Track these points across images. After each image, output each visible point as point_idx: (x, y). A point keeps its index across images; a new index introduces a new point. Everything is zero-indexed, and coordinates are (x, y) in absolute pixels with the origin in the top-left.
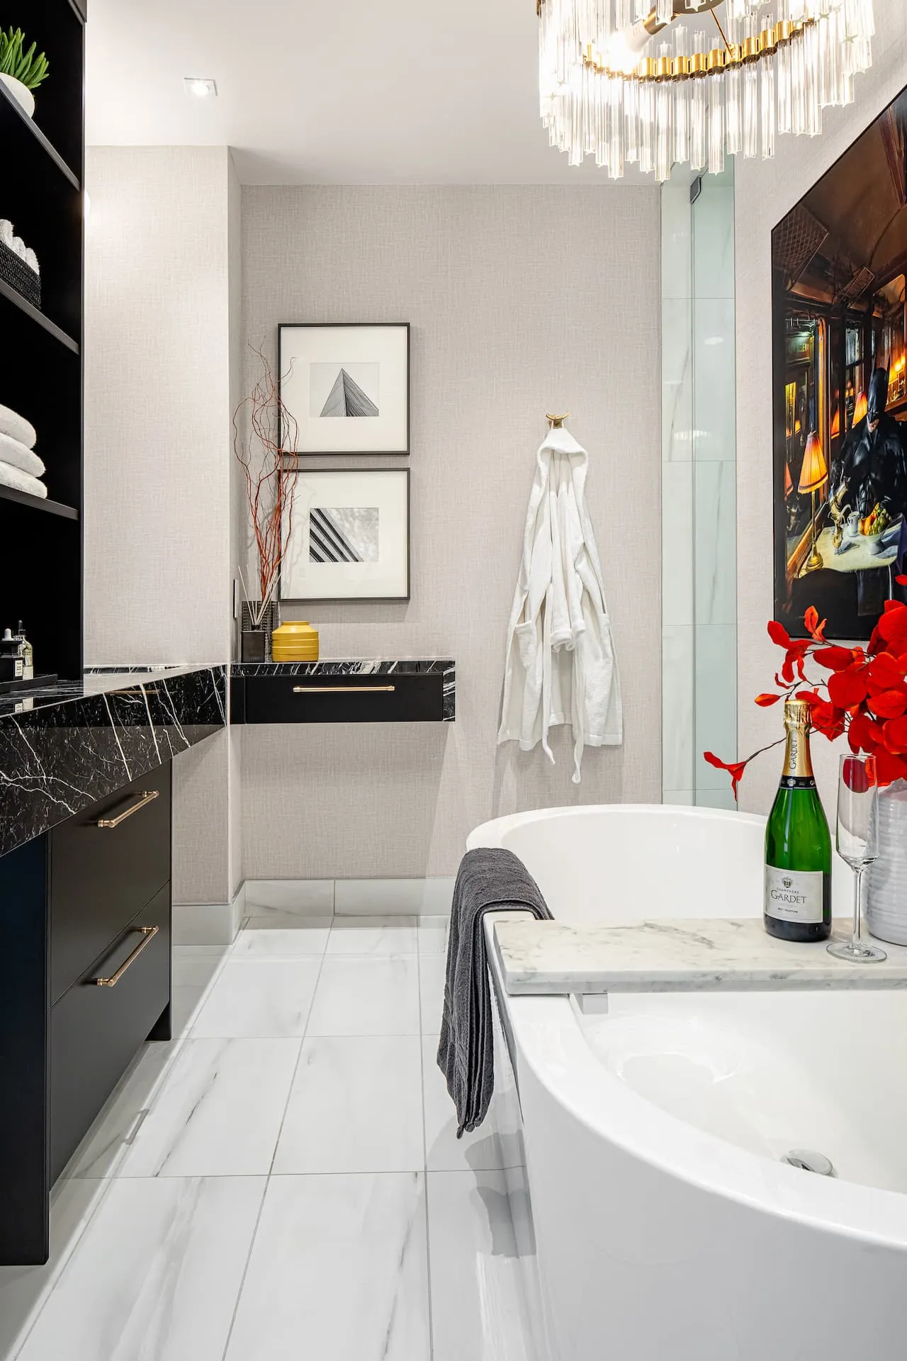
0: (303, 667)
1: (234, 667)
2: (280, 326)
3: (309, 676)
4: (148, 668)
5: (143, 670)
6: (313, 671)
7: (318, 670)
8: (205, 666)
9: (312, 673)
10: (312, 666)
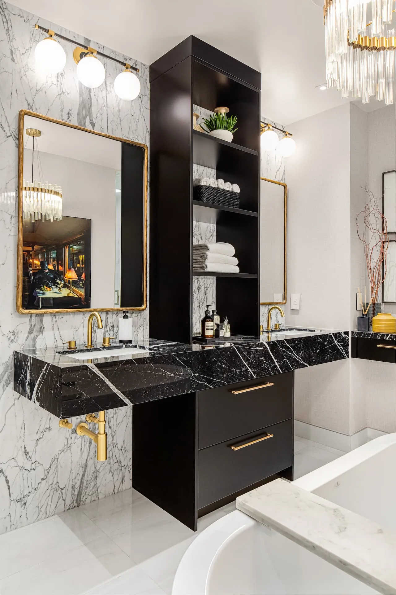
0: (383, 335)
1: (353, 332)
2: (383, 174)
3: (386, 340)
4: (314, 330)
5: (312, 331)
6: (388, 338)
7: (390, 338)
8: (340, 331)
9: (387, 339)
10: (387, 335)
